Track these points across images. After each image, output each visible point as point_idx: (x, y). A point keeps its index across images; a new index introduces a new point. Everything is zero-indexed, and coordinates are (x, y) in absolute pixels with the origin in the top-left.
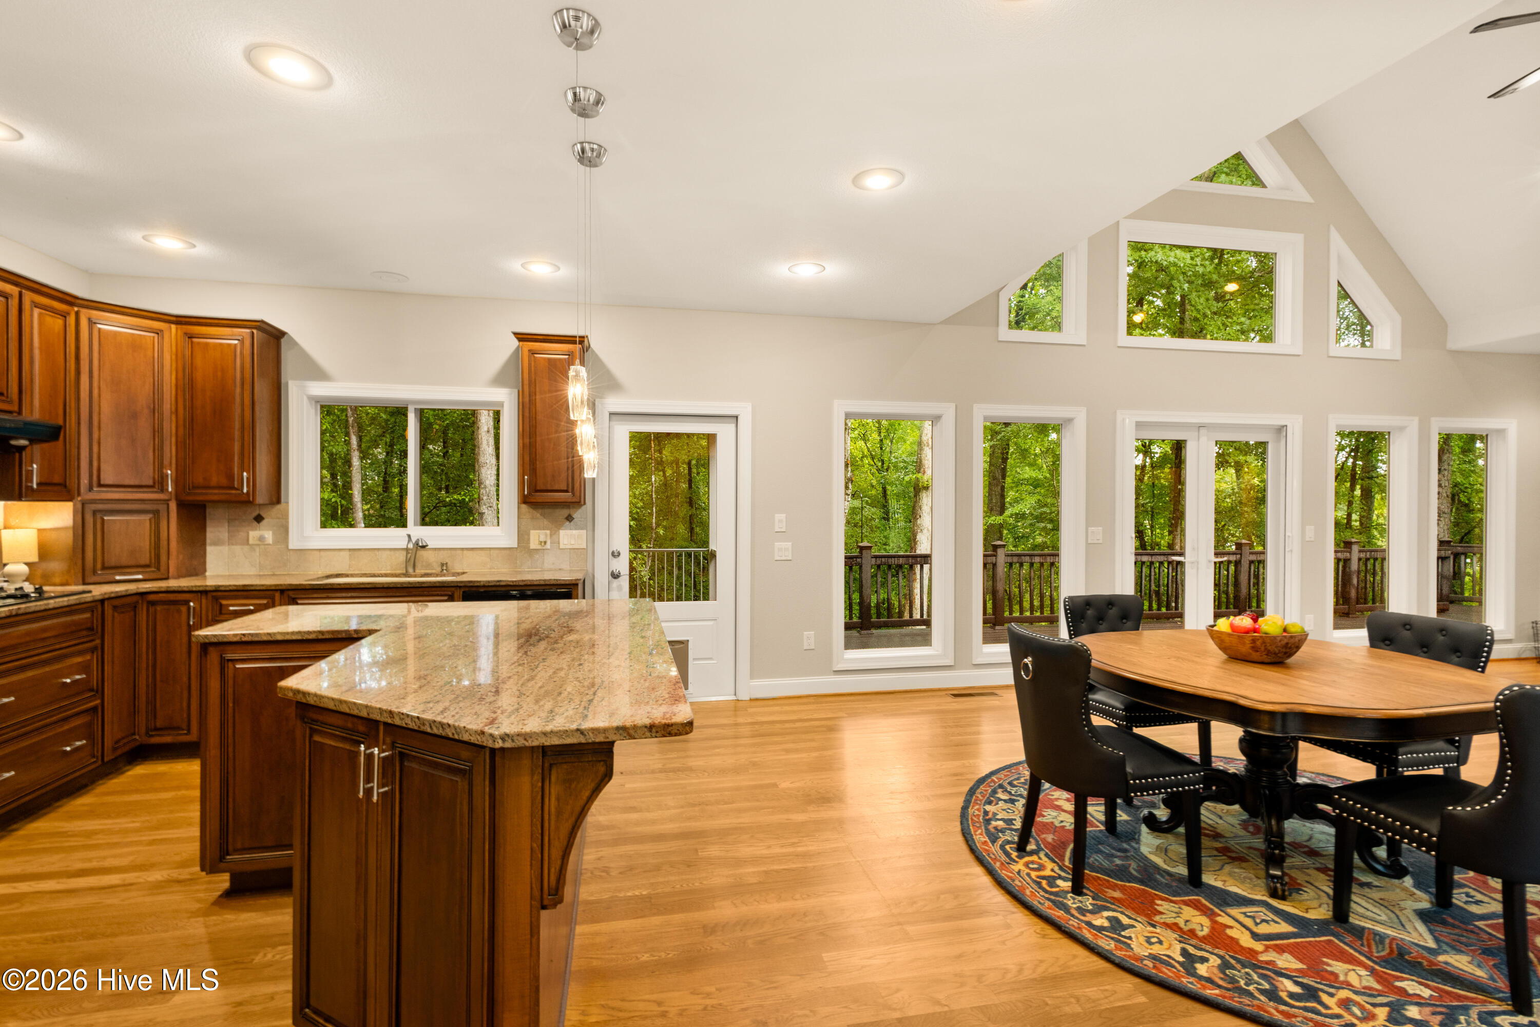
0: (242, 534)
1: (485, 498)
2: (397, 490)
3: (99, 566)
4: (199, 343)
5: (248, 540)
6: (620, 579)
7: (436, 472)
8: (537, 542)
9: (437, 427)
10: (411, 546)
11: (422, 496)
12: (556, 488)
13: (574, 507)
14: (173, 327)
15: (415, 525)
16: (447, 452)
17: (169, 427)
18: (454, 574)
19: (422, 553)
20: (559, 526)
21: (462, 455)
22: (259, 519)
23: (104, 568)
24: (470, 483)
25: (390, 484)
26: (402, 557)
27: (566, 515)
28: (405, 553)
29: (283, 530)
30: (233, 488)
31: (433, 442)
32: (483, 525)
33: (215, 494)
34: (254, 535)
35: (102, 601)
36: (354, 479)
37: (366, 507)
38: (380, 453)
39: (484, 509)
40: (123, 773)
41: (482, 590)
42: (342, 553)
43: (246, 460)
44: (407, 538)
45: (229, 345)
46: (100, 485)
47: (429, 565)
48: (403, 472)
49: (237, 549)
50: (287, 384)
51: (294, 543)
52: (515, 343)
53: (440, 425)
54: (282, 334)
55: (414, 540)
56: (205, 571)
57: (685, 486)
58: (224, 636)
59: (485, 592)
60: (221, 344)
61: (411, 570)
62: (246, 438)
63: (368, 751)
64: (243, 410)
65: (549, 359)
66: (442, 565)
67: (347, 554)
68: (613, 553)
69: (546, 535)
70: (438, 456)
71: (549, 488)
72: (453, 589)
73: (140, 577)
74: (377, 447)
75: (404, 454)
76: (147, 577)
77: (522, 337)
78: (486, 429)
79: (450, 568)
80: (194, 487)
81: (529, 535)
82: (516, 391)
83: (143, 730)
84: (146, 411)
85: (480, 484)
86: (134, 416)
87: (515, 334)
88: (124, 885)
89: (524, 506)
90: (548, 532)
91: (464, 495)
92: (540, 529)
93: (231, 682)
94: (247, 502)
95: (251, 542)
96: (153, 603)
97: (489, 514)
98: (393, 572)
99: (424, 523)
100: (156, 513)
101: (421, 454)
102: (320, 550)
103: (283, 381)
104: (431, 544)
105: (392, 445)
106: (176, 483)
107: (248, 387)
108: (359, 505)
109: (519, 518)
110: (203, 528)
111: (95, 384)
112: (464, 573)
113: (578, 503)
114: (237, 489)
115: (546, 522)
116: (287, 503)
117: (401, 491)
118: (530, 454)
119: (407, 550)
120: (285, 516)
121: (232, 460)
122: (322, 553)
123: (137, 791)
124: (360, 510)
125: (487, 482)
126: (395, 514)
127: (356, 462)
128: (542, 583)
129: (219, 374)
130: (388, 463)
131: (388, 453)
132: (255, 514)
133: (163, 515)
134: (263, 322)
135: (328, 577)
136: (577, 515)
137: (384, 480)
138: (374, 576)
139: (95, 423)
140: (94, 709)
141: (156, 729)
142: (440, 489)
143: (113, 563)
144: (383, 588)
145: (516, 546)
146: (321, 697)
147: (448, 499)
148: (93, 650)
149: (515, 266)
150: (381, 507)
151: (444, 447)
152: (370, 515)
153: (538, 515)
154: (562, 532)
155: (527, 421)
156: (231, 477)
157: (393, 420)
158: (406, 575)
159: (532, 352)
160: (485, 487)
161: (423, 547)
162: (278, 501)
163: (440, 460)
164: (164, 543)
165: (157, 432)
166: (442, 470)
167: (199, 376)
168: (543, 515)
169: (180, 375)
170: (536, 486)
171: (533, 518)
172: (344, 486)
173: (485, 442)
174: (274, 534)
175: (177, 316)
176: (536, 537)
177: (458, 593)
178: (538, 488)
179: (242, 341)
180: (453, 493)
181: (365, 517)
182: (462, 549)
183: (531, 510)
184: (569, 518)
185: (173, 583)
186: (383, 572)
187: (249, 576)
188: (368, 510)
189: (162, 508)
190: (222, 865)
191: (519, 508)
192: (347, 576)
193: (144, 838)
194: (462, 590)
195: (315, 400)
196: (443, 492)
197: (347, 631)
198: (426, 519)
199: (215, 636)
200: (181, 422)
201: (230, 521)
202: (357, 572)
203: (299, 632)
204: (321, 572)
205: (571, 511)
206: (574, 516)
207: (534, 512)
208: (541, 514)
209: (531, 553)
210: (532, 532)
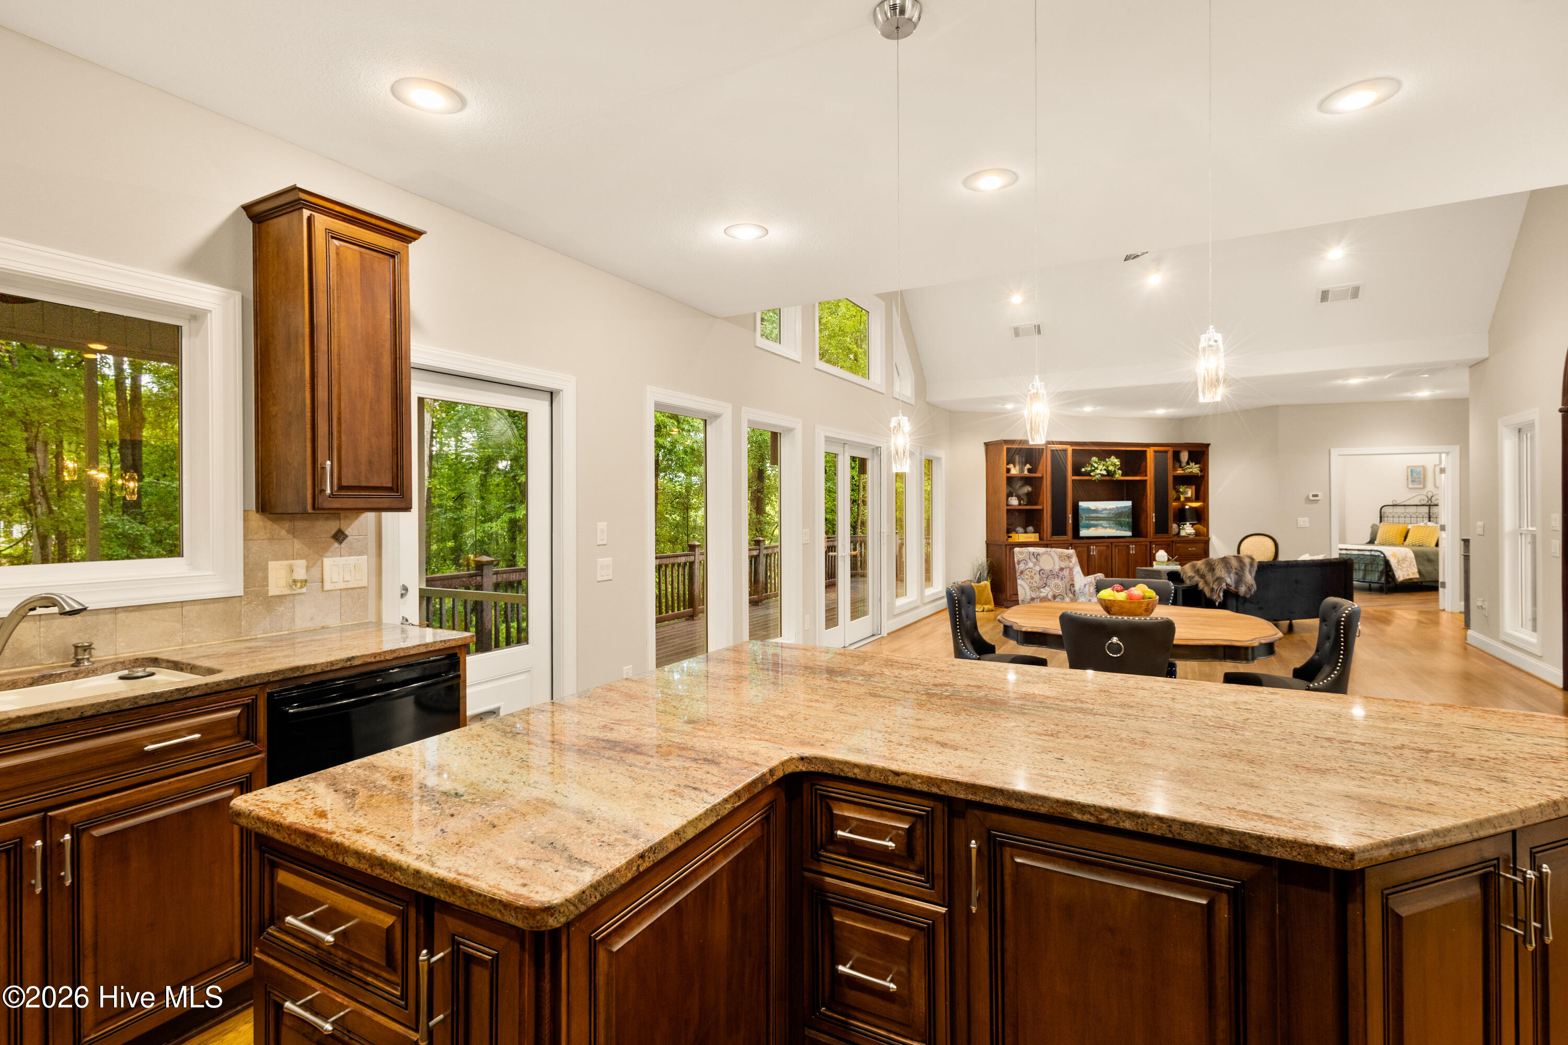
8: (282, 582)
13: (346, 517)
20: (322, 552)
27: (334, 531)
68: (400, 589)
69: (299, 568)
71: (364, 484)
77: (312, 202)
81: (265, 570)
82: (238, 296)
89: (256, 518)
90: (303, 562)
92: (287, 557)
109: (246, 539)
115: (298, 545)
136: (353, 529)
145: (240, 592)
153: (283, 533)
154: (327, 562)
159: (331, 235)
168: (293, 532)
170: (340, 478)
171: (273, 539)
176: (281, 572)
182: (115, 610)
183: (269, 524)
184: (339, 536)
191: (245, 519)
205: (343, 525)
206: (347, 533)
207: (276, 527)
208: (288, 532)
209: (271, 603)
210: (272, 565)
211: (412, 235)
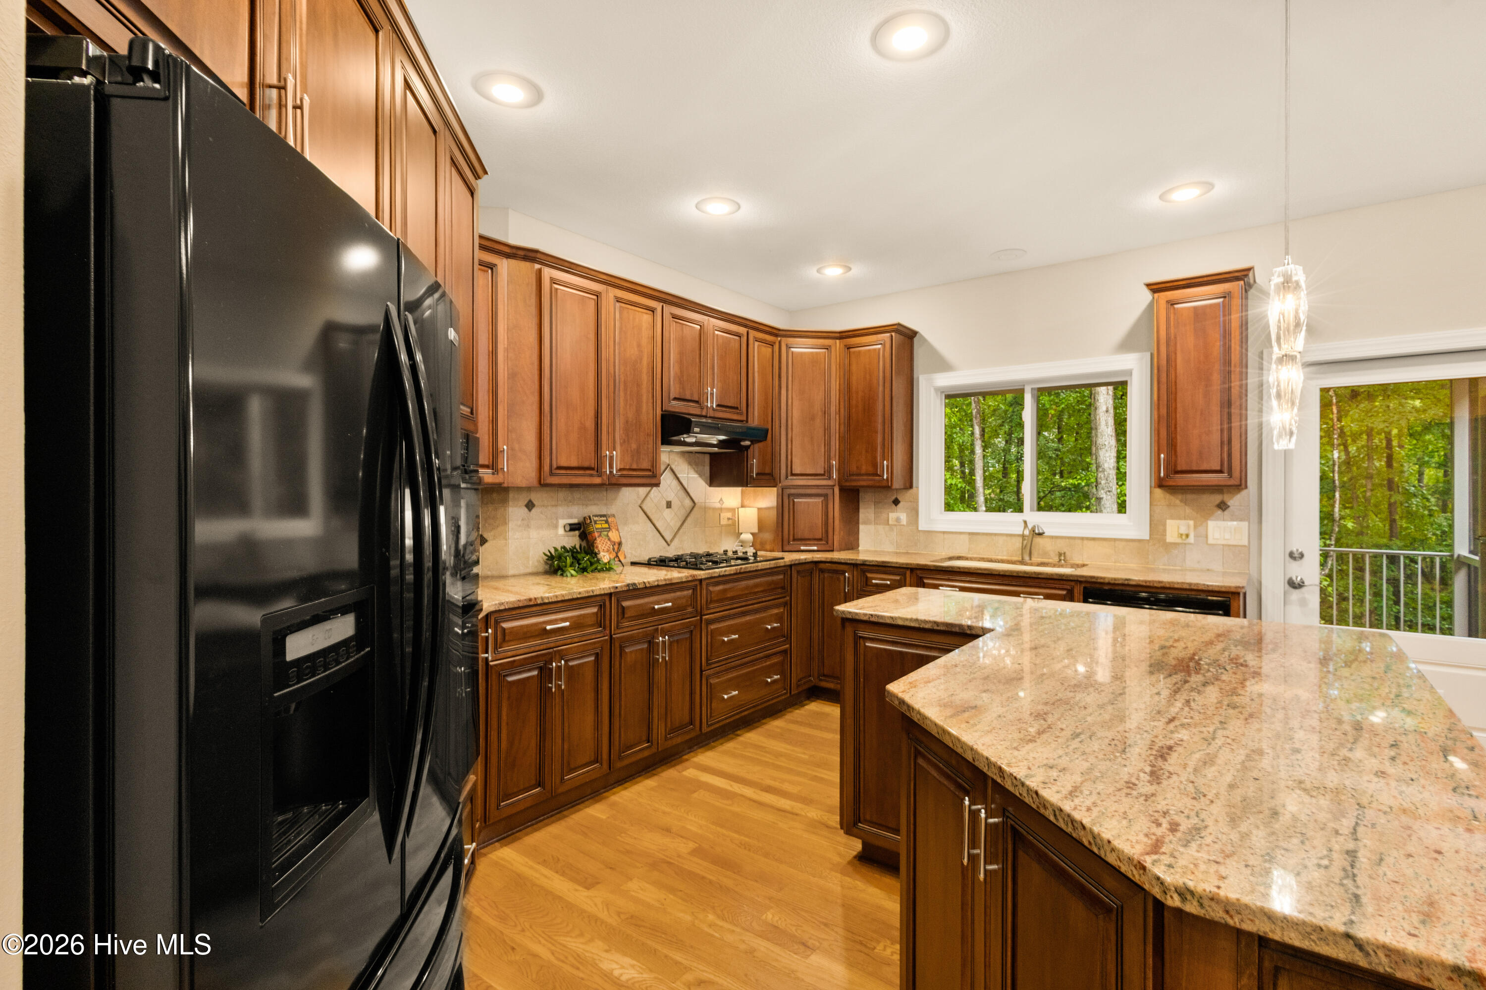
0: (884, 516)
1: (1103, 482)
2: (1014, 476)
3: (791, 538)
4: (854, 352)
5: (888, 520)
6: (1303, 590)
7: (1051, 458)
8: (1176, 535)
9: (1053, 412)
10: (1027, 532)
11: (1038, 481)
12: (1205, 467)
13: (1229, 493)
14: (838, 341)
15: (1032, 510)
16: (1062, 437)
17: (835, 426)
18: (1072, 566)
19: (1038, 540)
20: (1206, 515)
21: (1076, 440)
22: (896, 502)
23: (794, 540)
24: (1087, 468)
25: (1009, 471)
26: (1018, 543)
27: (1218, 502)
28: (1021, 539)
29: (914, 512)
30: (877, 475)
31: (1048, 429)
32: (1101, 511)
33: (864, 480)
34: (892, 516)
35: (791, 566)
36: (977, 466)
37: (987, 492)
38: (1000, 442)
39: (1102, 494)
40: (803, 706)
41: (1106, 588)
42: (962, 536)
43: (886, 450)
44: (1023, 524)
45: (875, 350)
46: (792, 475)
47: (1045, 554)
48: (1020, 458)
49: (880, 528)
50: (918, 378)
51: (923, 526)
52: (1147, 296)
53: (1055, 410)
54: (915, 333)
55: (1030, 526)
56: (858, 546)
57: (1380, 463)
58: (857, 614)
59: (1110, 590)
60: (869, 350)
61: (1027, 558)
62: (886, 431)
63: (974, 807)
64: (884, 405)
65: (1195, 308)
66: (1060, 555)
67: (966, 537)
68: (1291, 555)
69: (1189, 527)
70: (1053, 442)
71: (1195, 468)
72: (1073, 584)
73: (815, 548)
74: (997, 437)
75: (1021, 442)
76: (820, 549)
77: (1156, 288)
78: (1104, 409)
79: (1068, 558)
80: (850, 475)
81: (1165, 525)
82: (1148, 355)
83: (816, 674)
84: (820, 413)
85: (1098, 467)
86: (813, 418)
87: (1148, 285)
88: (792, 813)
89: (1158, 492)
90: (1191, 523)
91: (1081, 479)
92: (1180, 519)
93: (862, 657)
94: (886, 487)
95: (890, 522)
96: (822, 571)
97: (1109, 501)
98: (1009, 558)
99: (1040, 509)
100: (825, 496)
101: (1038, 440)
102: (944, 533)
103: (915, 376)
104: (1048, 532)
105: (1010, 434)
106: (839, 471)
107: (888, 385)
108: (981, 490)
109: (1151, 504)
110: (857, 510)
111: (790, 396)
112: (1084, 565)
113: (1240, 486)
114: (879, 476)
115: (1188, 510)
116: (917, 487)
117: (1018, 477)
118: (1168, 427)
119: (1023, 536)
120: (916, 501)
121: (876, 449)
122: (946, 536)
123: (810, 725)
124: (982, 494)
125: (1106, 466)
126: (1012, 498)
127: (978, 450)
128: (1185, 586)
129: (868, 377)
130: (1006, 451)
131: (1007, 442)
132: (894, 498)
133: (830, 497)
134: (899, 324)
135: (951, 559)
136: (1235, 501)
137: (1004, 467)
138: (991, 561)
139: (790, 426)
140: (785, 651)
141: (824, 675)
142: (1055, 475)
143: (799, 537)
144: (999, 575)
145: (1147, 538)
146: (925, 718)
147: (1063, 484)
148: (785, 604)
149: (1150, 201)
150: (1001, 492)
151: (1059, 433)
152: (991, 499)
153: (1178, 502)
154: (1211, 524)
155: (1164, 388)
156: (875, 465)
157: (1011, 409)
158: (1022, 562)
159: (1172, 303)
160: (1104, 471)
161: (1040, 534)
162: (911, 487)
163: (1055, 445)
164: (831, 521)
165: (827, 429)
166: (1057, 455)
167: (854, 379)
168: (1185, 502)
169: (842, 380)
170: (1175, 466)
171: (1169, 506)
172: (970, 473)
173: (1103, 423)
174: (907, 516)
175: (840, 332)
176: (1174, 528)
177: (1078, 591)
178: (1179, 468)
179: (883, 345)
180: (1068, 478)
181: (986, 500)
182: (1082, 539)
183: (1168, 496)
184: (1223, 506)
185: (837, 556)
186: (1000, 557)
187: (889, 553)
188: (990, 494)
189: (829, 492)
190: (855, 830)
191: (1151, 492)
192: (967, 559)
193: (810, 772)
194: (1083, 585)
195: (939, 390)
196: (1057, 477)
197: (960, 626)
198: (1044, 504)
199: (850, 613)
200: (842, 421)
201: (876, 503)
202: (975, 556)
203: (917, 620)
204: (945, 553)
205: (1226, 497)
206: (1229, 504)
207: (1172, 498)
208: (1181, 501)
209: (1169, 547)
210: (1169, 522)
211: (1245, 273)
